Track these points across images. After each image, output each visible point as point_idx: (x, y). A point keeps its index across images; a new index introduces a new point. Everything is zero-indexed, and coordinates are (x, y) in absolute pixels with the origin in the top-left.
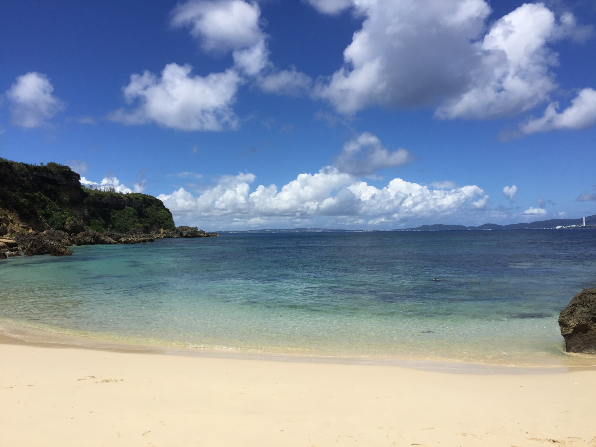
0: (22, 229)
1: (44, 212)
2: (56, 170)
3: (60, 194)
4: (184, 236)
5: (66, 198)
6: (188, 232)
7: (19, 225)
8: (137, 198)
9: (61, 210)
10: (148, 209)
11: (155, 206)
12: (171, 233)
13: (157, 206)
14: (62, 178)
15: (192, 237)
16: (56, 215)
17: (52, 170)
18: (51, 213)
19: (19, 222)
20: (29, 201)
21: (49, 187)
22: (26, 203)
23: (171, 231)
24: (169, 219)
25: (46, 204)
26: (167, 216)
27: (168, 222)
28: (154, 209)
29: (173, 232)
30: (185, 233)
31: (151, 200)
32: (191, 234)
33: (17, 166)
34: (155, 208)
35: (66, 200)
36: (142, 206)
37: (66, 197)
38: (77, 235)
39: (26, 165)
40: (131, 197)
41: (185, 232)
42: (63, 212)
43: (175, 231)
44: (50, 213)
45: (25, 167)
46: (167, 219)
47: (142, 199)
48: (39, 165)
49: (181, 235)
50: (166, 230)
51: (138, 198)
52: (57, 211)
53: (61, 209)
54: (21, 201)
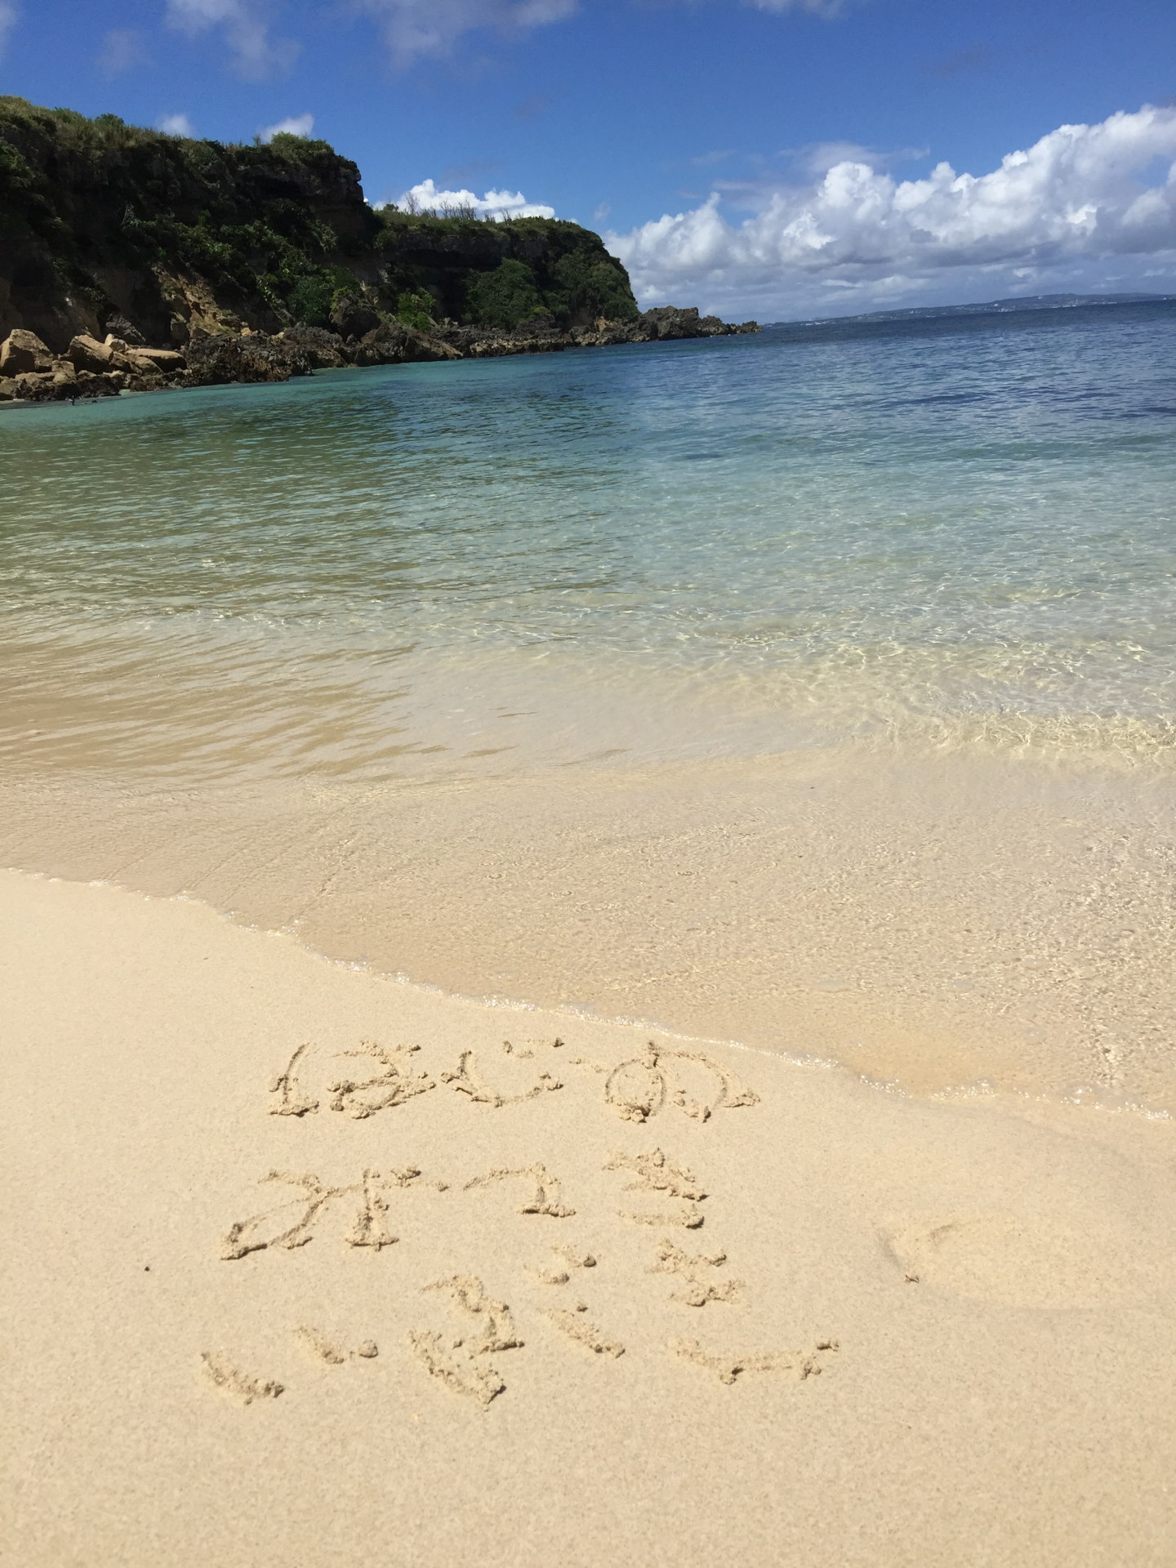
0: (225, 328)
1: (274, 278)
2: (294, 156)
3: (313, 226)
4: (660, 335)
5: (327, 236)
6: (672, 323)
7: (214, 315)
8: (531, 233)
9: (318, 272)
10: (563, 263)
11: (581, 253)
12: (626, 329)
13: (586, 252)
14: (313, 177)
15: (685, 337)
16: (306, 283)
17: (284, 155)
18: (293, 279)
19: (213, 309)
20: (233, 248)
21: (282, 204)
22: (226, 256)
23: (625, 324)
24: (620, 290)
25: (280, 256)
26: (615, 279)
27: (618, 296)
28: (580, 262)
29: (632, 325)
30: (663, 328)
31: (568, 236)
32: (681, 328)
33: (191, 151)
34: (582, 257)
35: (328, 243)
36: (545, 255)
37: (328, 234)
38: (363, 339)
39: (215, 146)
40: (516, 229)
41: (664, 323)
42: (324, 275)
43: (637, 323)
44: (290, 281)
45: (212, 150)
46: (613, 289)
47: (544, 233)
48: (252, 144)
49: (654, 334)
50: (612, 320)
51: (534, 232)
52: (309, 273)
53: (318, 269)
54: (211, 250)
